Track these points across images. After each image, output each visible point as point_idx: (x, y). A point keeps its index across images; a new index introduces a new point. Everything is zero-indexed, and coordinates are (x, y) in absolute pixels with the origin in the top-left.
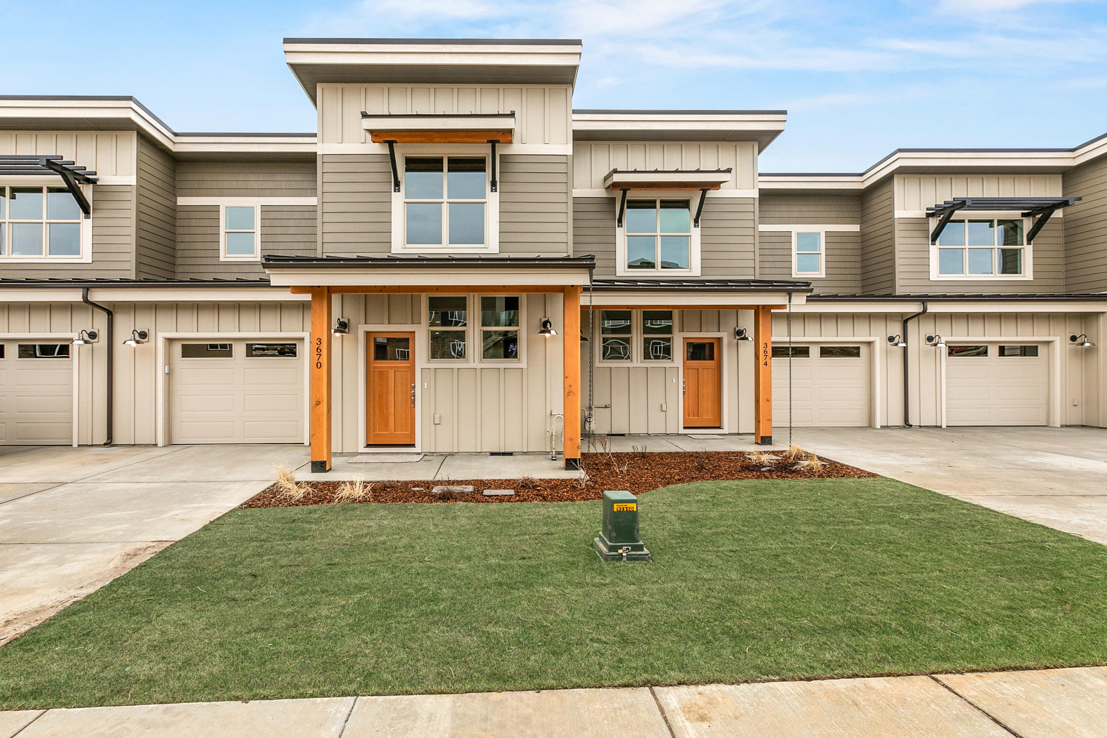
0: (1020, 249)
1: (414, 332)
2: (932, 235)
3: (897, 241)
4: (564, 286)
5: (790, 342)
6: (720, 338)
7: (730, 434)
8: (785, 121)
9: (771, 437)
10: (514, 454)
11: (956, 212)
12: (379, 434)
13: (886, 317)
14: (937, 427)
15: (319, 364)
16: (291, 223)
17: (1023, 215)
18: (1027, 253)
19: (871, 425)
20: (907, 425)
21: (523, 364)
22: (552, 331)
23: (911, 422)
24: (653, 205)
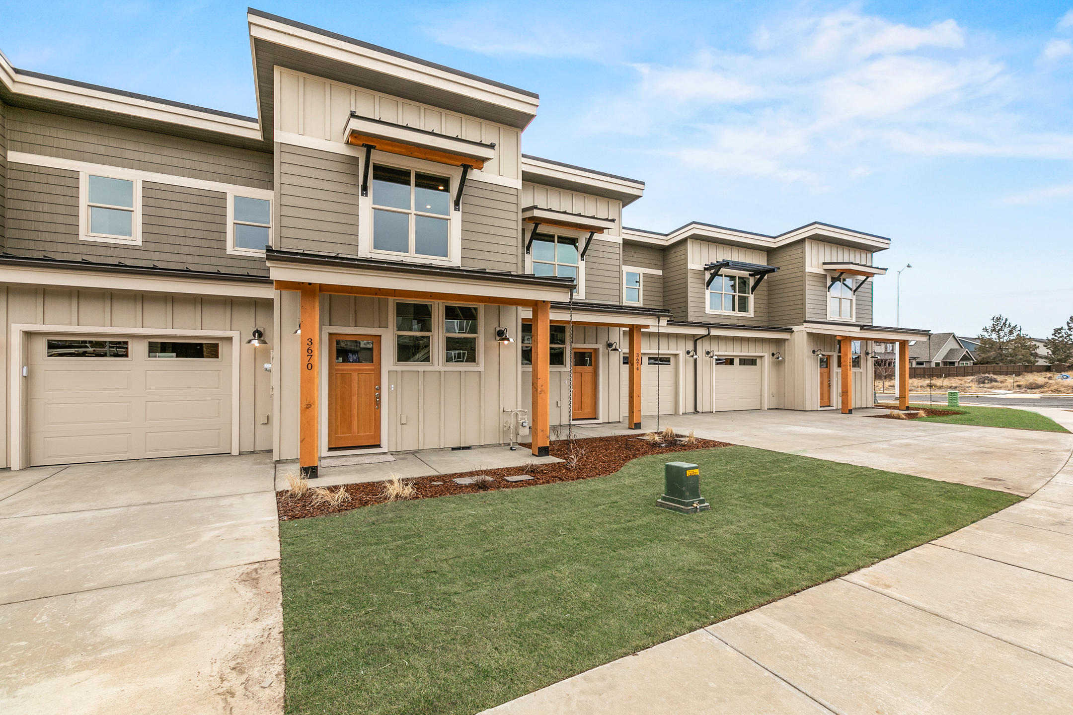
0: (748, 297)
1: (380, 336)
2: (707, 283)
3: (689, 285)
4: (537, 301)
5: (659, 354)
6: (596, 349)
7: (603, 423)
8: (643, 190)
9: (640, 423)
10: (473, 447)
11: (722, 269)
12: (341, 438)
13: (686, 337)
14: (710, 412)
15: (310, 365)
16: (184, 206)
17: (750, 275)
18: (751, 298)
19: (676, 413)
20: (696, 411)
21: (481, 368)
22: (510, 339)
23: (698, 410)
24: (552, 239)
